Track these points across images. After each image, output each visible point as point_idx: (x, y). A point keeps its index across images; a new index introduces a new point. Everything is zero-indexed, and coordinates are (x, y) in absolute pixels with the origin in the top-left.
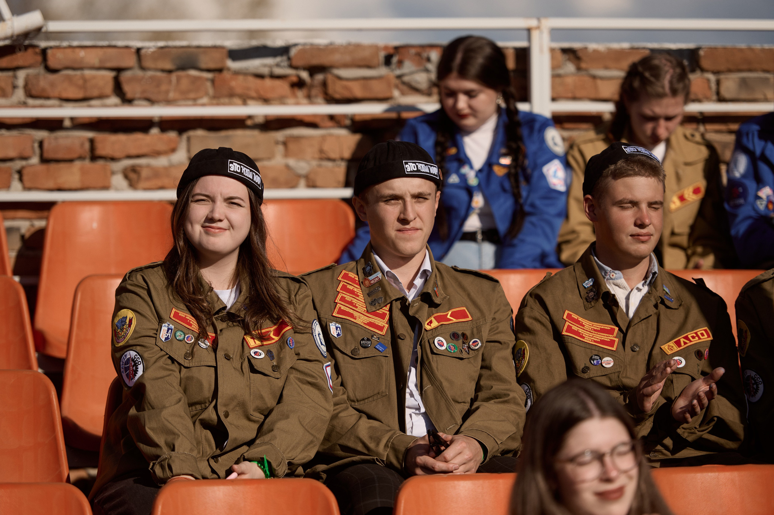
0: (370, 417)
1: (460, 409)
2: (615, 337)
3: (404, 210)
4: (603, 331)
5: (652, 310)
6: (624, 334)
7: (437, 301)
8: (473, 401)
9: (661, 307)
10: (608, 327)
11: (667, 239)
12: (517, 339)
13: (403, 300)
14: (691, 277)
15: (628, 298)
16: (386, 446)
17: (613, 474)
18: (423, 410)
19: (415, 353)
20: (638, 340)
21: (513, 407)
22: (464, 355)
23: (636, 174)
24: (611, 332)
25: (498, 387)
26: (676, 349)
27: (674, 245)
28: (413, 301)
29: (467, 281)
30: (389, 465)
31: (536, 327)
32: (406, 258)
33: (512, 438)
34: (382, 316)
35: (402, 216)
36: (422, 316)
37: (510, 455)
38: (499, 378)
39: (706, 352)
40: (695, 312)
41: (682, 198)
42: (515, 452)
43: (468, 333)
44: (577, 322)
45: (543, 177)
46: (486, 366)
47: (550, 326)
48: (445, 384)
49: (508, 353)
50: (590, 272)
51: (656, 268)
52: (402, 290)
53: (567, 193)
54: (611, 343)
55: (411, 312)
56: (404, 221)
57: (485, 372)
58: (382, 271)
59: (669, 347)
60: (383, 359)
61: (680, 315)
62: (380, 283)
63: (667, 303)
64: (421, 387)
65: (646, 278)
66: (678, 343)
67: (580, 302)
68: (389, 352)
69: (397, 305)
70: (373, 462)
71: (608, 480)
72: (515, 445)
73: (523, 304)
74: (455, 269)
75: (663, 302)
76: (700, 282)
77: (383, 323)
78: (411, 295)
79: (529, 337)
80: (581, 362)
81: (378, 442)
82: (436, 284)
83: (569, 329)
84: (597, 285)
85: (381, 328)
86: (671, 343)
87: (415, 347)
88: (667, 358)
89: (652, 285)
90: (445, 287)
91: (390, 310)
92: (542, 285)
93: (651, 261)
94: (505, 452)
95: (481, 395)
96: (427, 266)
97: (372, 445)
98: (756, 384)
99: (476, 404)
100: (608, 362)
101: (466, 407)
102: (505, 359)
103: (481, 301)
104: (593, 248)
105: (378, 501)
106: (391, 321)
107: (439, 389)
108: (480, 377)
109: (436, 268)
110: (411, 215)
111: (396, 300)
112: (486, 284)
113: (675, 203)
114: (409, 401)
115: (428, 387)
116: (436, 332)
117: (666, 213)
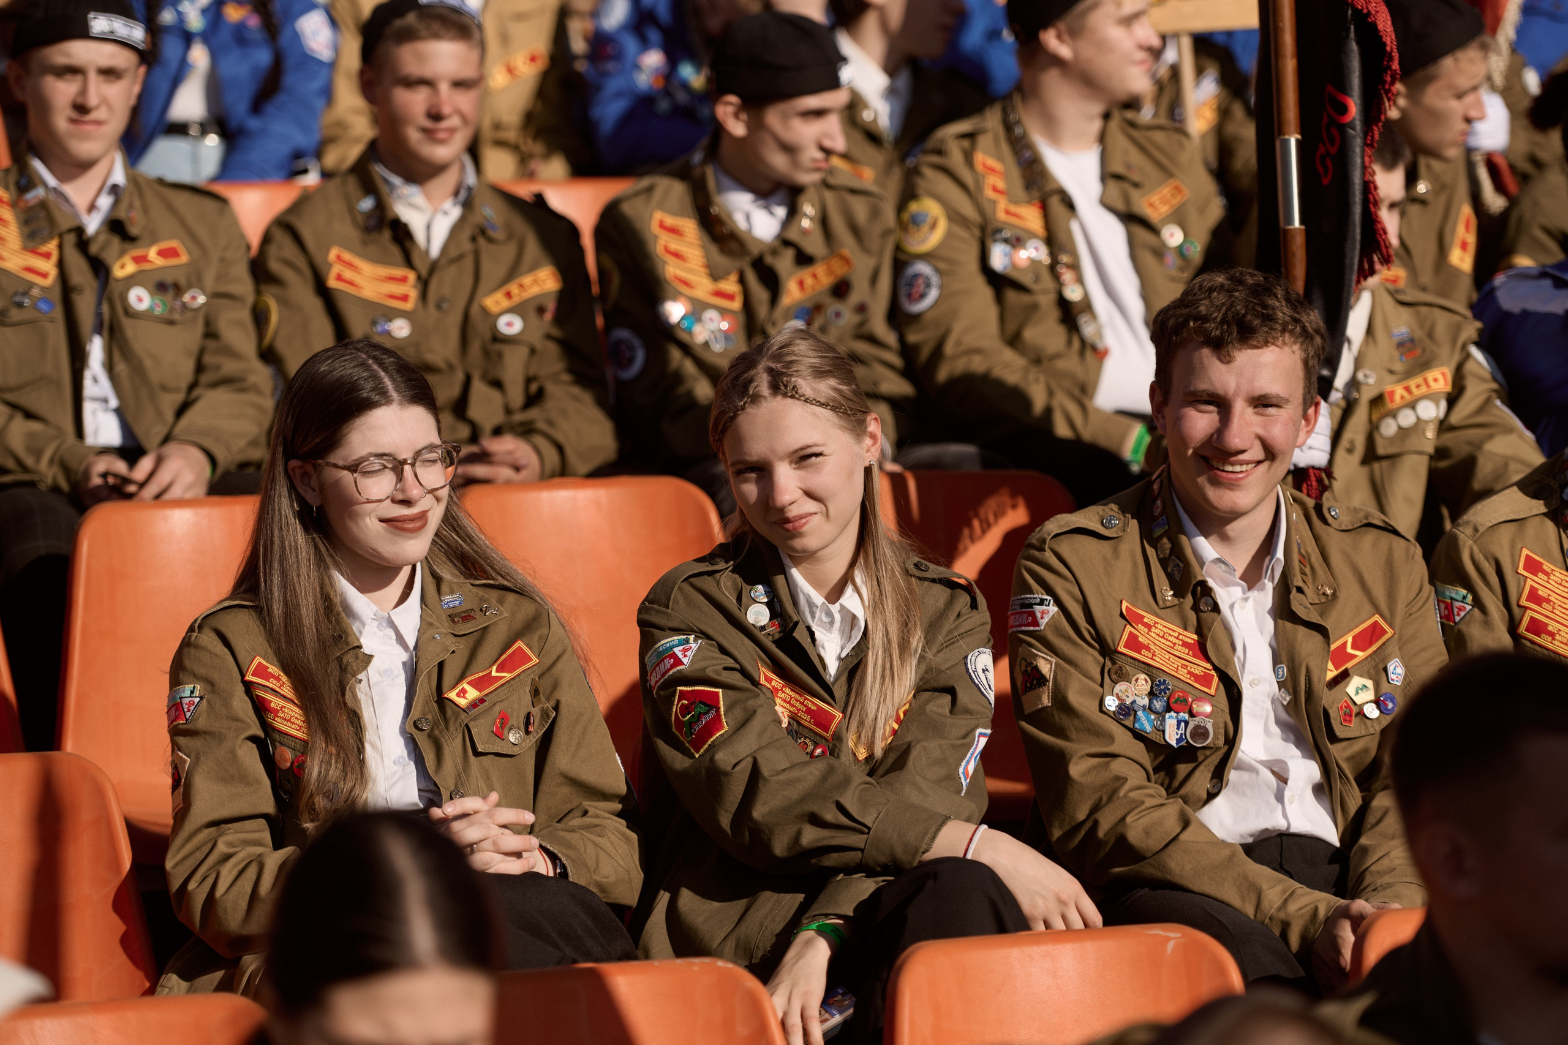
0: (29, 415)
1: (170, 402)
2: (411, 290)
3: (83, 91)
4: (392, 279)
5: (467, 246)
6: (424, 284)
7: (134, 230)
8: (192, 386)
9: (482, 241)
10: (399, 272)
11: (487, 133)
12: (258, 292)
13: (79, 230)
14: (525, 191)
15: (428, 227)
16: (51, 462)
17: (415, 492)
18: (114, 403)
19: (99, 315)
20: (446, 291)
21: (251, 397)
22: (176, 316)
23: (436, 36)
24: (404, 280)
25: (229, 367)
26: (505, 303)
27: (500, 144)
28: (98, 233)
29: (181, 200)
30: (55, 489)
31: (287, 274)
32: (84, 166)
33: (253, 443)
34: (47, 256)
35: (80, 100)
36: (108, 256)
37: (251, 470)
38: (231, 353)
39: (551, 306)
40: (533, 247)
41: (510, 70)
42: (258, 465)
43: (183, 281)
44: (350, 265)
45: (296, 37)
46: (211, 334)
47: (307, 271)
48: (148, 363)
49: (245, 315)
50: (369, 187)
51: (471, 179)
52: (76, 215)
53: (332, 65)
54: (405, 298)
55: (94, 249)
56: (81, 109)
57: (211, 344)
58: (45, 185)
59: (494, 302)
60: (48, 325)
61: (508, 252)
62: (43, 205)
63: (491, 233)
64: (109, 366)
65: (456, 194)
66: (509, 295)
67: (353, 233)
68: (58, 313)
69: (70, 239)
70: (32, 484)
71: (407, 503)
72: (259, 453)
73: (267, 239)
74: (161, 182)
75: (483, 232)
76: (540, 199)
77: (49, 267)
78: (93, 224)
79: (275, 290)
80: (358, 328)
81: (38, 454)
82: (131, 206)
83: (339, 278)
84: (381, 207)
85: (44, 275)
86: (499, 296)
87: (99, 304)
88: (491, 318)
89: (468, 205)
90: (145, 210)
91: (60, 247)
92: (297, 207)
93: (463, 168)
94: (243, 465)
95: (205, 378)
96: (119, 176)
97: (29, 461)
98: (632, 349)
99: (196, 392)
100: (401, 329)
101: (180, 397)
102: (240, 324)
103: (202, 232)
104: (373, 151)
105: (41, 546)
106: (61, 265)
107: (138, 369)
108: (202, 352)
109: (134, 179)
110: (93, 100)
111: (70, 231)
112: (210, 205)
113: (498, 78)
114: (89, 388)
115: (121, 367)
116: (131, 281)
117: (486, 96)
